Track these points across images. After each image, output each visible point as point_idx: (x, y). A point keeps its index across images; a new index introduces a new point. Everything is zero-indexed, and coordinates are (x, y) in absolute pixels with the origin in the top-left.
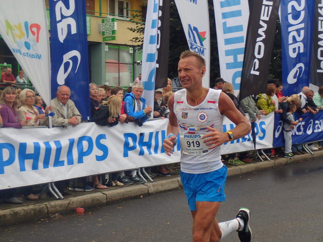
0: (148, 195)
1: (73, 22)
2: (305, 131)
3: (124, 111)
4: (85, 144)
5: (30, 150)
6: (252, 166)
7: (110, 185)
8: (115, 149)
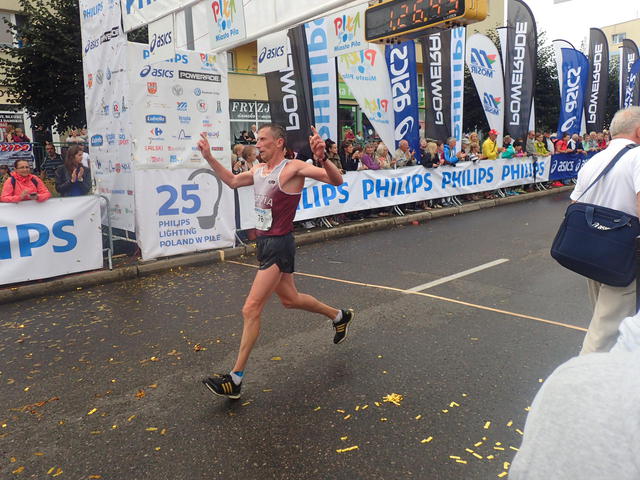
0: (459, 214)
1: (408, 97)
2: (574, 168)
3: (443, 157)
4: (417, 179)
5: (383, 184)
6: (532, 194)
7: (433, 207)
8: (437, 183)
